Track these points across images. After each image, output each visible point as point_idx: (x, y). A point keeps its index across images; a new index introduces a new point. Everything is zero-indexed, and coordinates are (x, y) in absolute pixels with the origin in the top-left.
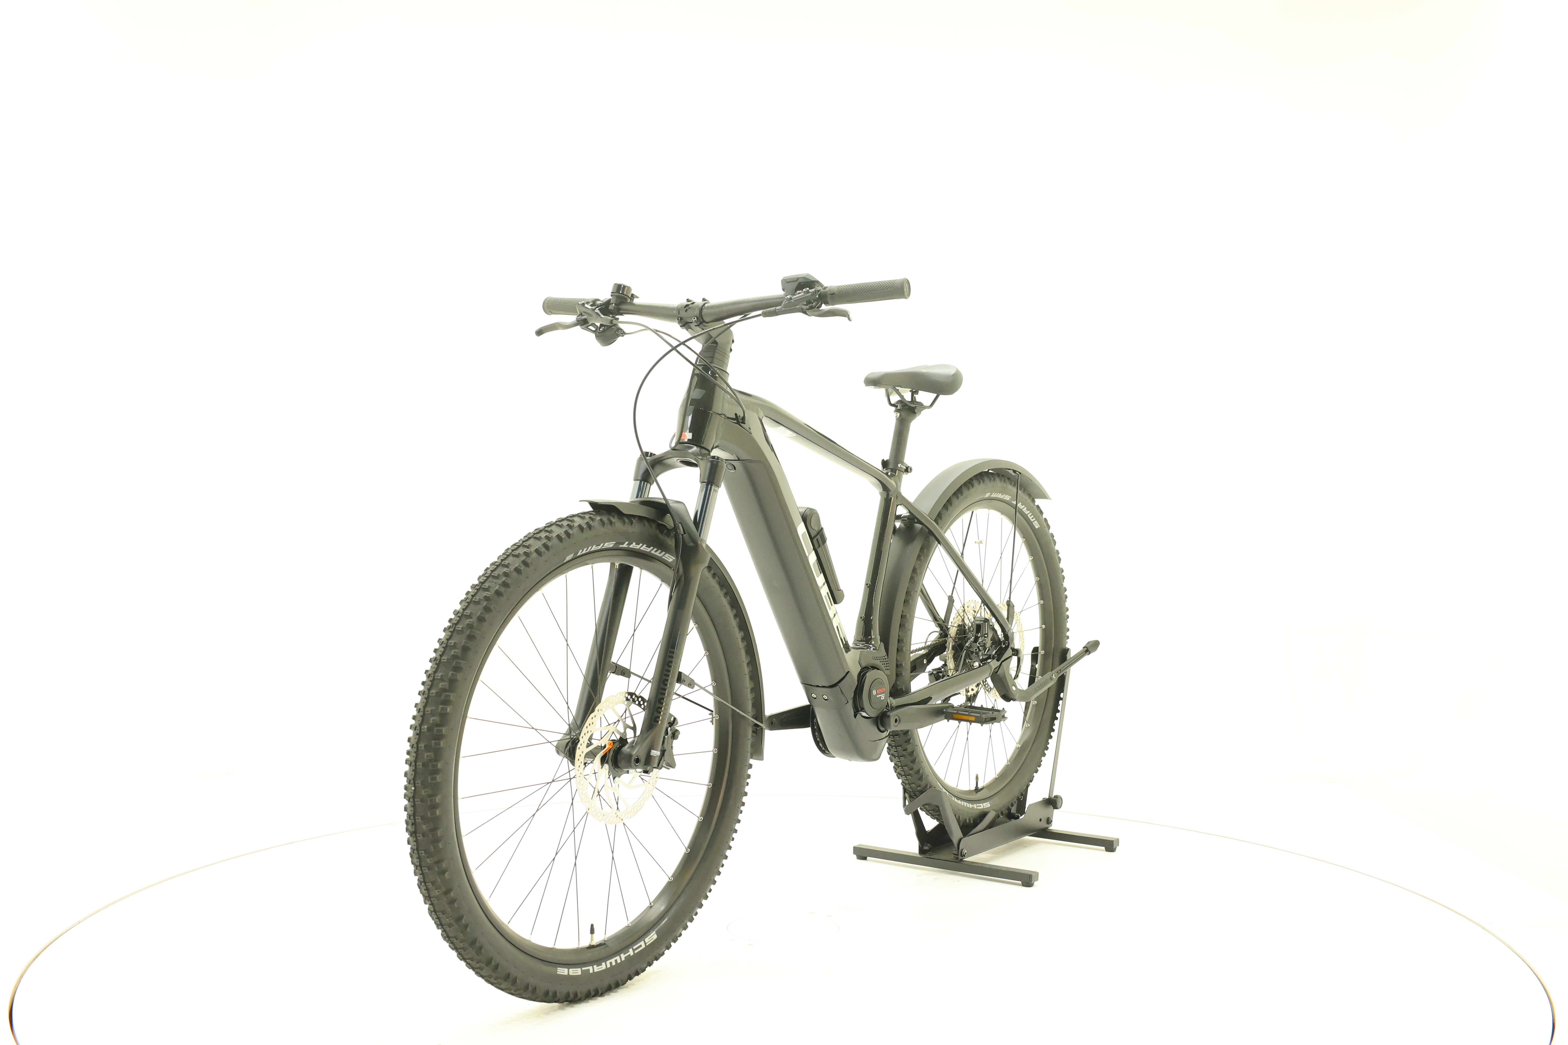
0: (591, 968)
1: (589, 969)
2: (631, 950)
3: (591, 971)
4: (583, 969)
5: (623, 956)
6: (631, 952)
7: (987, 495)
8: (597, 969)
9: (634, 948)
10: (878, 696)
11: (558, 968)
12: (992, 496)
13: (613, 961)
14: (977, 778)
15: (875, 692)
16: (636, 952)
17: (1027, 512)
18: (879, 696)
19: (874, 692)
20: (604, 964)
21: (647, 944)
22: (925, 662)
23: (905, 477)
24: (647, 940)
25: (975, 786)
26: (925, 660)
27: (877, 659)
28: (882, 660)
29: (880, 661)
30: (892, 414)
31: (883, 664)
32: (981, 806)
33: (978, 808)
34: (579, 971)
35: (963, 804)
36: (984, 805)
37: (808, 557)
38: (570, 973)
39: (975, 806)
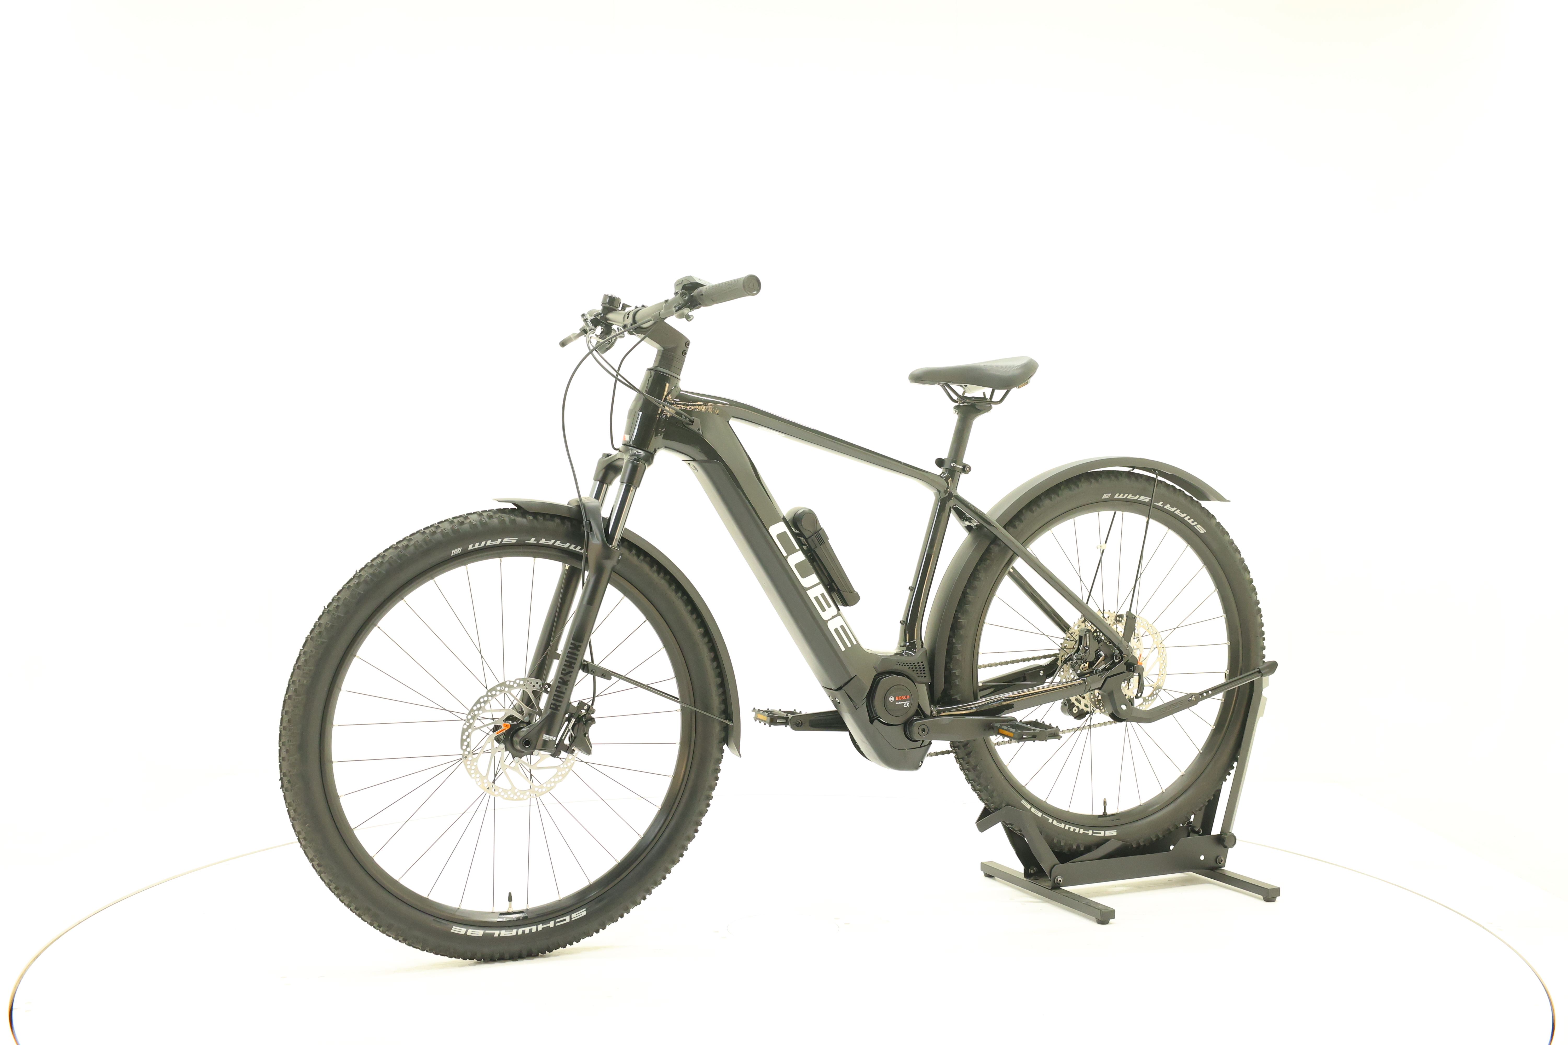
0: (496, 932)
1: (494, 934)
2: (552, 922)
5: (541, 927)
6: (551, 924)
7: (1106, 496)
8: (504, 934)
9: (557, 921)
10: (897, 703)
11: (454, 927)
12: (1116, 496)
13: (527, 929)
14: (1105, 802)
15: (893, 698)
16: (557, 925)
17: (1183, 516)
18: (900, 703)
19: (891, 699)
20: (515, 930)
21: (572, 920)
22: (1041, 674)
23: (963, 476)
24: (574, 915)
25: (1103, 811)
26: (1041, 671)
27: (902, 665)
28: (912, 667)
29: (909, 667)
30: (953, 410)
31: (913, 671)
32: (1100, 833)
33: (1094, 835)
34: (480, 933)
35: (1069, 828)
36: (1107, 832)
37: (787, 557)
38: (468, 934)
39: (1090, 833)
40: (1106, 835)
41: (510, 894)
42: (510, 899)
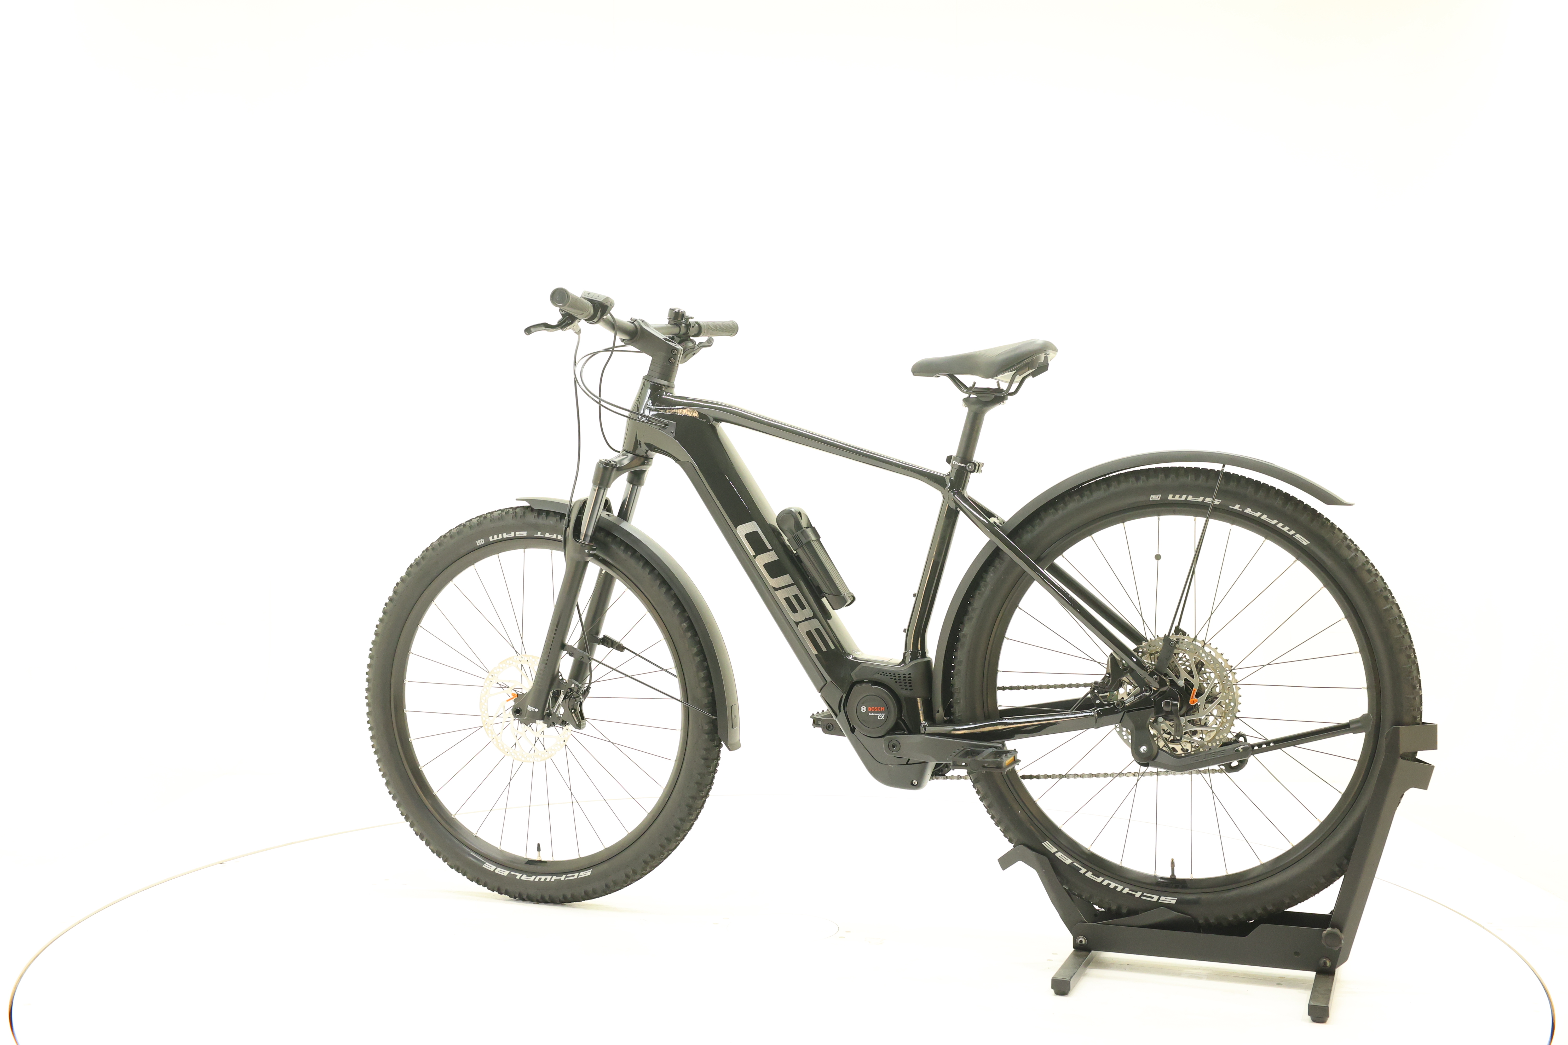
0: (519, 876)
1: (516, 876)
2: (564, 876)
3: (518, 877)
4: (512, 873)
5: (554, 878)
6: (563, 878)
7: (1156, 497)
8: (524, 877)
9: (568, 875)
10: (870, 714)
11: (487, 863)
12: (1170, 498)
13: (543, 878)
14: (1173, 863)
15: (865, 708)
16: (566, 879)
17: (1273, 523)
18: (873, 714)
19: (863, 709)
20: (534, 877)
21: (579, 877)
24: (581, 875)
25: (1171, 874)
27: (884, 675)
28: (895, 678)
29: (891, 677)
30: (962, 404)
31: (896, 682)
32: (1153, 898)
33: (1142, 897)
34: (505, 873)
35: (1109, 884)
36: (1163, 898)
37: (755, 557)
38: (496, 871)
39: (1138, 895)
40: (1159, 901)
41: (539, 845)
42: (539, 849)
